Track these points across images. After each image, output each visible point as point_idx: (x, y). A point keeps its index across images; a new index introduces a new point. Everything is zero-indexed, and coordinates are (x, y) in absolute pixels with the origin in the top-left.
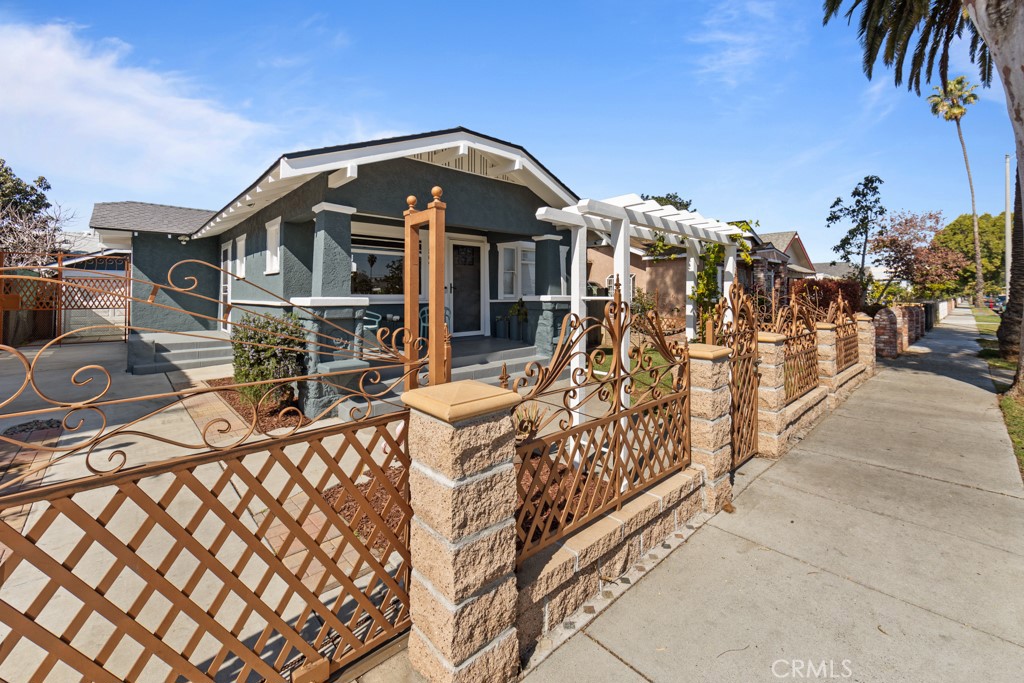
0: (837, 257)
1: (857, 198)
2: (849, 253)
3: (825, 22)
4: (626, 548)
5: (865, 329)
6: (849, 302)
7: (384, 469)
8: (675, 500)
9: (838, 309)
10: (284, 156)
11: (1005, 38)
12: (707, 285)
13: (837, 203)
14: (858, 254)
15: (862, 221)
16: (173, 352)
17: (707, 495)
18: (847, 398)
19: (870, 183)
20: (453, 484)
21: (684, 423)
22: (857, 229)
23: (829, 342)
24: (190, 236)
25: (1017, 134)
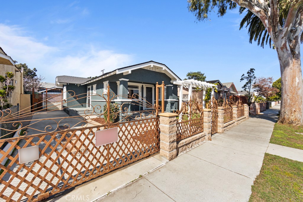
0: (243, 89)
1: (248, 74)
2: (246, 89)
3: (240, 29)
4: (192, 143)
5: (246, 107)
6: (242, 101)
7: (146, 131)
8: (200, 137)
9: (239, 103)
10: (117, 69)
11: (277, 41)
12: (207, 97)
13: (243, 75)
14: (248, 89)
15: (250, 80)
16: (79, 112)
17: (206, 137)
18: (240, 123)
19: (252, 70)
20: (169, 126)
21: (202, 124)
22: (248, 82)
23: (236, 110)
24: (80, 84)
25: (280, 63)
